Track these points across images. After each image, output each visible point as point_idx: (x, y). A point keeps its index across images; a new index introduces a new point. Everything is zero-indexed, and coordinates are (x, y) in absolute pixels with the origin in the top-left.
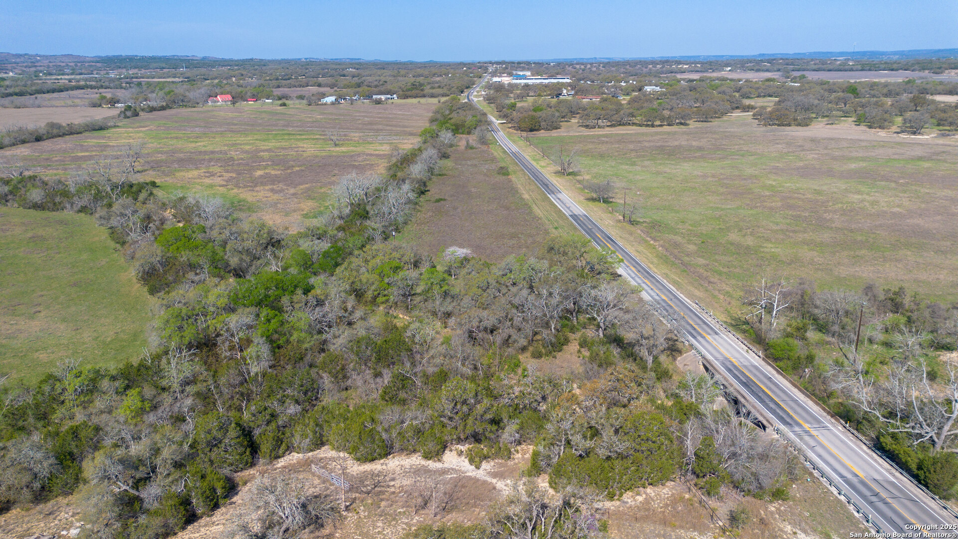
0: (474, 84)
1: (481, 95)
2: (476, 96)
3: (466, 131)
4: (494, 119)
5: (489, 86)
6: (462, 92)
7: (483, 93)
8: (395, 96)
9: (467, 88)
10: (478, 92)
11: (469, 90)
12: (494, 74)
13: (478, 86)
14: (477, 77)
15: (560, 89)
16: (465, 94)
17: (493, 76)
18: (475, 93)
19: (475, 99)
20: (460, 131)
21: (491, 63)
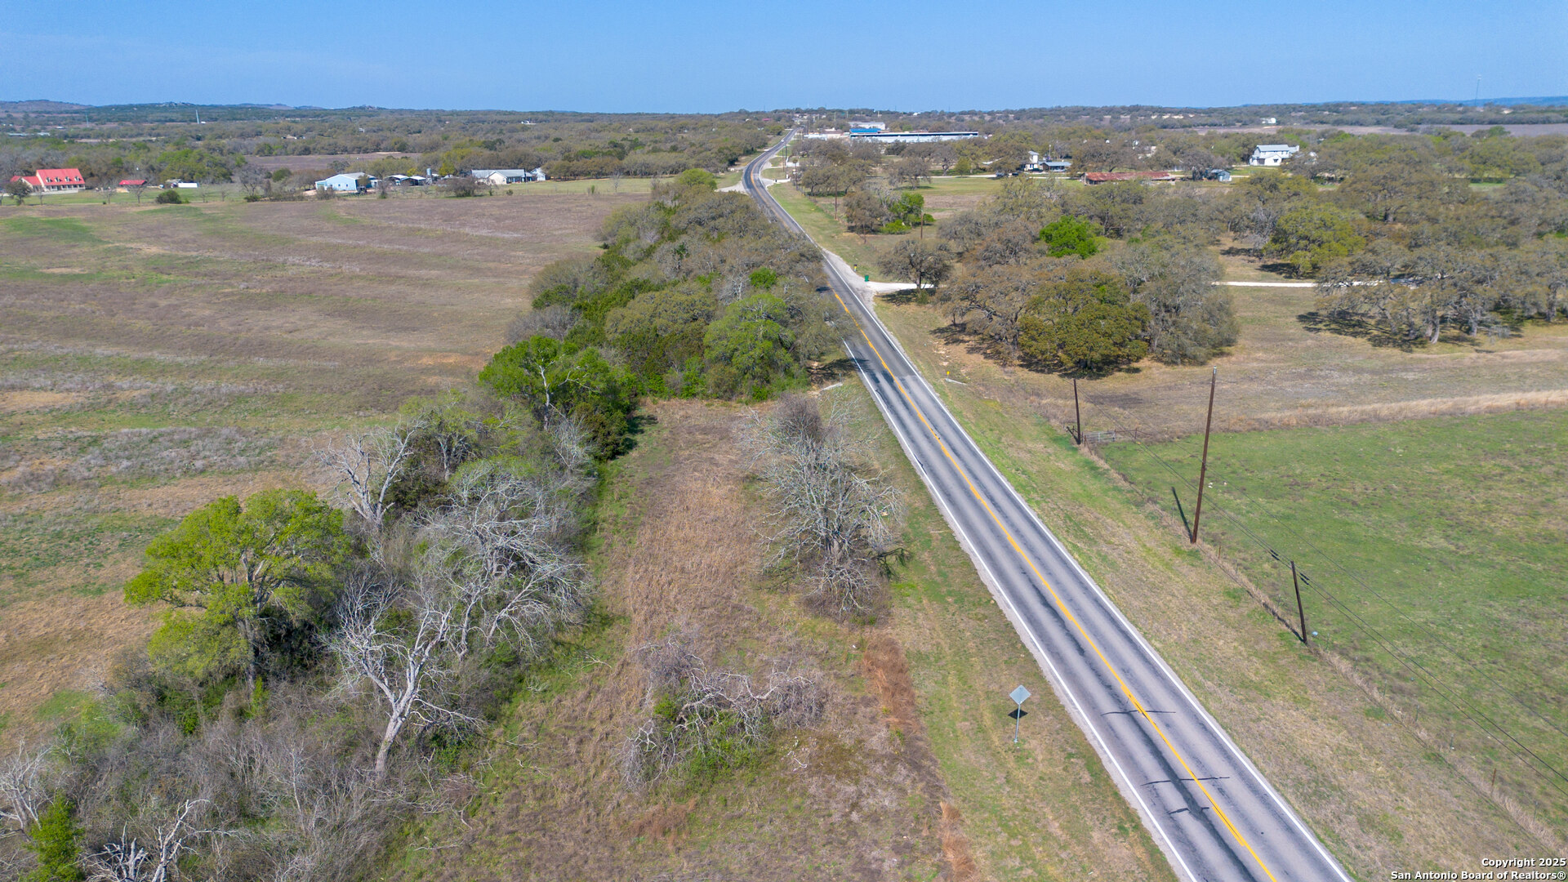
0: (765, 145)
1: (785, 170)
2: (770, 174)
3: (711, 377)
4: (855, 280)
5: (804, 149)
6: (732, 163)
7: (790, 164)
8: (538, 172)
9: (749, 152)
10: (775, 162)
11: (753, 158)
12: (808, 127)
13: (775, 149)
14: (773, 133)
15: (1022, 153)
16: (741, 167)
17: (806, 131)
18: (768, 166)
19: (769, 183)
20: (674, 375)
21: (798, 111)
